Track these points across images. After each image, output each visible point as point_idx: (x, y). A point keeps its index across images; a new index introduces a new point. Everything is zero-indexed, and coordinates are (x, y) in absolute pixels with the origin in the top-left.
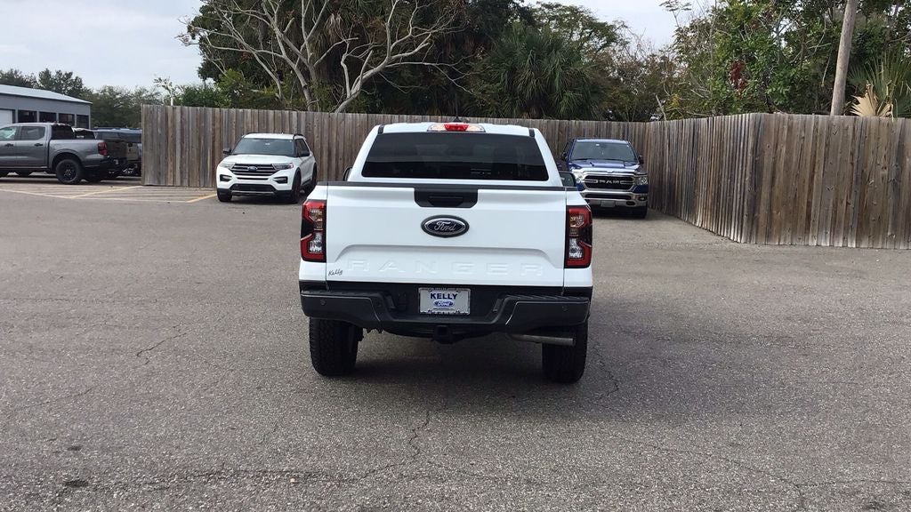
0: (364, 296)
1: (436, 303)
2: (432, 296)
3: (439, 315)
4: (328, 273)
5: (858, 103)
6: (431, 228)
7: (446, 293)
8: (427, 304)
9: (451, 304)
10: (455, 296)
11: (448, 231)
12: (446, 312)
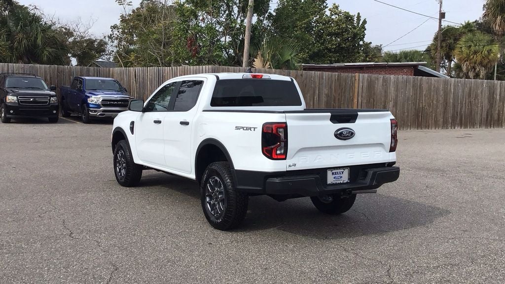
0: (312, 177)
1: (334, 178)
2: (333, 173)
3: (336, 184)
4: (288, 167)
5: (254, 61)
6: (339, 135)
7: (338, 171)
8: (331, 179)
9: (341, 177)
10: (343, 172)
11: (348, 136)
12: (339, 182)
